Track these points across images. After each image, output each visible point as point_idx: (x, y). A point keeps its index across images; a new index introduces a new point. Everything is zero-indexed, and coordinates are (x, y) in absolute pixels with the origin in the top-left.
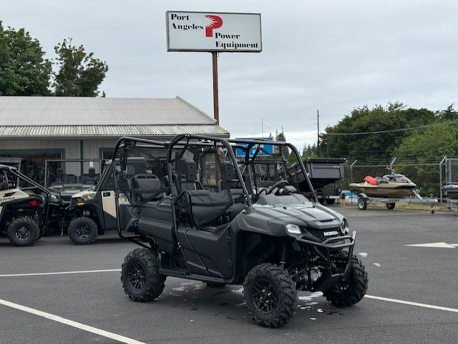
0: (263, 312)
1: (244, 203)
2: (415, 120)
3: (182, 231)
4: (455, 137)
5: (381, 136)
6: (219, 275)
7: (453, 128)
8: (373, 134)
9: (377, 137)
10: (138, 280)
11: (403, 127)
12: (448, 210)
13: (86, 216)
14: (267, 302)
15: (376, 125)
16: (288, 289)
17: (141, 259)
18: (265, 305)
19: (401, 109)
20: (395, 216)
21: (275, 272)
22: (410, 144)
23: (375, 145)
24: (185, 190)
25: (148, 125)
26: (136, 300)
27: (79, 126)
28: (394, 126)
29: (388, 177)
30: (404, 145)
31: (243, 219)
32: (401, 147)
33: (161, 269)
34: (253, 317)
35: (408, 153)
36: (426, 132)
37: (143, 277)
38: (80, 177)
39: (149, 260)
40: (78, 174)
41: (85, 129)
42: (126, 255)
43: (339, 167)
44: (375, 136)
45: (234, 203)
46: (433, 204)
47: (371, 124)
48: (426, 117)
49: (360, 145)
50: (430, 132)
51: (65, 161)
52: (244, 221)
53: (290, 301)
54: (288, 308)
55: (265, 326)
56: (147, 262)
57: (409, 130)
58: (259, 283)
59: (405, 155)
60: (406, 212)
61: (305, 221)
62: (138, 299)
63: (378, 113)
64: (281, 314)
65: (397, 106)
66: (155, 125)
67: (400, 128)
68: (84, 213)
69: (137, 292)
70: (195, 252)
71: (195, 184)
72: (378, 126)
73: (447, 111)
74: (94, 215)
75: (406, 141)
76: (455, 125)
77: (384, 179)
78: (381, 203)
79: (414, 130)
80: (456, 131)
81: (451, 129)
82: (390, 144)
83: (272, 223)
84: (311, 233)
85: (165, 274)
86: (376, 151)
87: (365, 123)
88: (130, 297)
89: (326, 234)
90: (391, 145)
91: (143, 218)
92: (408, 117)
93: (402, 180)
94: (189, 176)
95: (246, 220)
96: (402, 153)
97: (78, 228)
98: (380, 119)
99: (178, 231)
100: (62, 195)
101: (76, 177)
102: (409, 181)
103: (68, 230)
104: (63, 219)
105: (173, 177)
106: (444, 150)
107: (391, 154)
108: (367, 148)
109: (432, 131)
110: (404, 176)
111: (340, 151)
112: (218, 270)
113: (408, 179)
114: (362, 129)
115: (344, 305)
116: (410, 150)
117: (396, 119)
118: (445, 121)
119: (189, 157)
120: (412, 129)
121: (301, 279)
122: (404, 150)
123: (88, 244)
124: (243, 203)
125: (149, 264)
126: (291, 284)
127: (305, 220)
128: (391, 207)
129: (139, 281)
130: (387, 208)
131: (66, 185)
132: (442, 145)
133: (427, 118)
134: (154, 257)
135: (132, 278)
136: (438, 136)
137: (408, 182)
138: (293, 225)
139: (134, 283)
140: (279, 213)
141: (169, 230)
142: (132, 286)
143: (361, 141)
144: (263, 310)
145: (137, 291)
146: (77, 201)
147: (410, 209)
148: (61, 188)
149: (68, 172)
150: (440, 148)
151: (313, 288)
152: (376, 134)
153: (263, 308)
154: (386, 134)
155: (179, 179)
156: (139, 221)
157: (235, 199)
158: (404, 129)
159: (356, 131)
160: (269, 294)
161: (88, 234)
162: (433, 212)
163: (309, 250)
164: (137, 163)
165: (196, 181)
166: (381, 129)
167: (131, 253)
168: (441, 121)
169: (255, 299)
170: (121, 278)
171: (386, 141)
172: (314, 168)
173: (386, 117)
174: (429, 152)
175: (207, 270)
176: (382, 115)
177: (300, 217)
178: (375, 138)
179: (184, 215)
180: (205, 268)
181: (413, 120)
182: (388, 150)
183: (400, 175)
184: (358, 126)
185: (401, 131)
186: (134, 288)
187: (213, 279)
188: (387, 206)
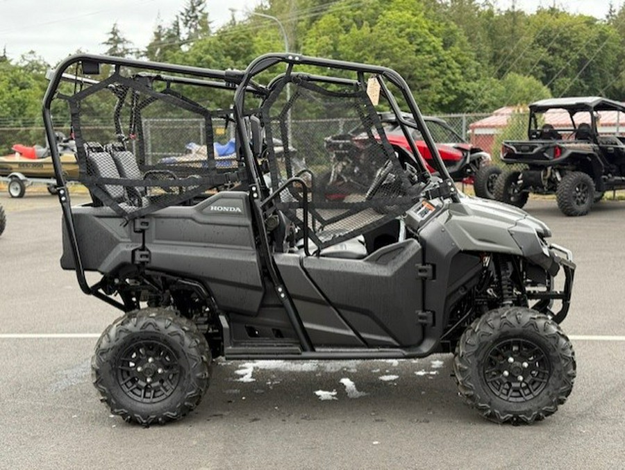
3: (287, 261)
4: (7, 88)
10: (149, 380)
31: (463, 230)
33: (231, 348)
52: (468, 235)
69: (152, 405)
70: (328, 302)
78: (42, 186)
80: (6, 79)
91: (155, 241)
112: (389, 333)
129: (153, 381)
135: (128, 379)
145: (152, 402)
175: (359, 336)
180: (351, 333)
187: (376, 352)
188: (50, 191)
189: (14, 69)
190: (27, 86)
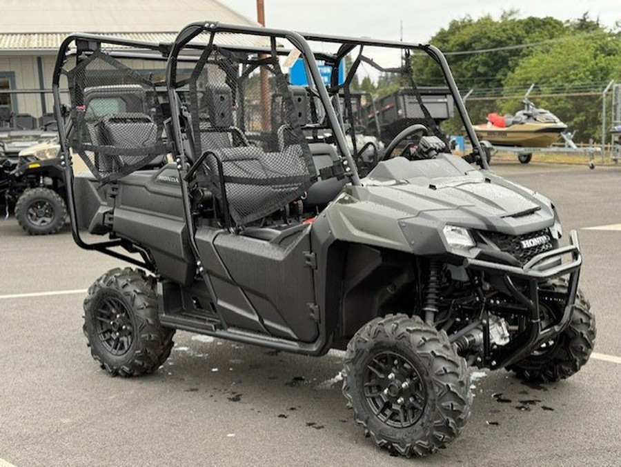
0: (390, 422)
1: (343, 177)
2: (537, 33)
3: (204, 236)
4: (593, 56)
5: (489, 57)
6: (288, 334)
7: (590, 42)
8: (478, 54)
9: (484, 58)
10: (118, 334)
11: (520, 42)
12: (614, 163)
13: (45, 186)
14: (399, 401)
15: (484, 40)
16: (451, 377)
17: (122, 292)
18: (394, 407)
19: (518, 17)
20: (538, 174)
21: (417, 338)
22: (528, 67)
23: (481, 69)
24: (209, 150)
25: (150, 33)
26: (115, 374)
27: (34, 34)
28: (508, 41)
29: (524, 114)
30: (521, 69)
31: (341, 214)
32: (518, 71)
33: (164, 315)
34: (366, 431)
35: (527, 80)
36: (551, 49)
37: (128, 328)
38: (41, 119)
39: (138, 294)
40: (38, 114)
41: (45, 38)
42: (91, 284)
43: (446, 100)
44: (480, 57)
45: (319, 178)
46: (592, 155)
47: (476, 39)
48: (552, 29)
49: (459, 70)
50: (559, 50)
51: (16, 93)
52: (344, 219)
53: (455, 404)
54: (451, 420)
55: (394, 453)
56: (133, 299)
57: (528, 48)
58: (379, 360)
59: (522, 83)
60: (550, 167)
61: (483, 219)
62: (120, 372)
63: (486, 24)
64: (435, 433)
65: (512, 13)
66: (162, 33)
67: (517, 44)
68: (41, 182)
69: (116, 357)
70: (233, 282)
71: (230, 134)
72: (485, 41)
73: (581, 20)
74: (60, 185)
75: (523, 62)
76: (593, 39)
77: (517, 118)
78: (511, 154)
79: (536, 48)
80: (594, 47)
81: (586, 45)
82: (502, 67)
83: (409, 225)
84: (496, 243)
85: (174, 325)
86: (481, 78)
87: (467, 39)
88: (103, 367)
89: (527, 244)
90: (502, 69)
91: (121, 206)
92: (528, 28)
93: (547, 119)
94: (217, 118)
95: (348, 218)
96: (520, 80)
97: (31, 206)
98: (488, 31)
99: (196, 237)
100: (7, 149)
101: (34, 120)
102: (557, 120)
103: (15, 211)
104: (8, 191)
105: (183, 120)
106: (577, 75)
107: (503, 82)
108: (470, 74)
109: (561, 47)
110: (548, 111)
111: (431, 79)
112: (287, 324)
113: (555, 117)
114: (464, 46)
115: (542, 381)
116: (530, 75)
117: (511, 32)
118: (579, 33)
119: (216, 79)
120: (532, 45)
121: (467, 340)
122: (521, 75)
123: (50, 233)
124: (340, 177)
125: (140, 301)
126: (457, 366)
127: (484, 215)
128: (525, 160)
129: (120, 336)
130: (519, 162)
131: (13, 133)
132: (574, 67)
133: (555, 29)
134: (149, 288)
135: (105, 329)
136: (569, 55)
137: (555, 122)
138: (454, 228)
139: (111, 339)
140: (422, 200)
141: (177, 234)
142: (106, 344)
143: (462, 64)
144: (391, 418)
145: (117, 355)
146: (29, 161)
147: (554, 163)
148: (5, 138)
149: (22, 111)
150: (572, 72)
151: (494, 363)
152: (482, 54)
153: (388, 412)
154: (496, 53)
155: (196, 125)
156: (116, 214)
157: (320, 170)
158: (521, 46)
159: (454, 49)
160: (404, 385)
161: (51, 216)
162: (592, 167)
163: (485, 280)
164: (129, 96)
165: (233, 128)
166: (489, 46)
167: (101, 278)
168: (573, 33)
169: (371, 392)
170: (85, 328)
171: (496, 63)
172: (410, 103)
173: (497, 29)
174: (556, 78)
175: (262, 322)
176: (491, 25)
177: (471, 209)
178: (481, 60)
179: (208, 202)
180: (256, 318)
181: (535, 32)
182: (499, 76)
183: (543, 110)
184: (458, 43)
185: (517, 49)
186: (110, 349)
187: (275, 342)
188: (520, 160)
189: (604, 36)
190: (614, 52)
